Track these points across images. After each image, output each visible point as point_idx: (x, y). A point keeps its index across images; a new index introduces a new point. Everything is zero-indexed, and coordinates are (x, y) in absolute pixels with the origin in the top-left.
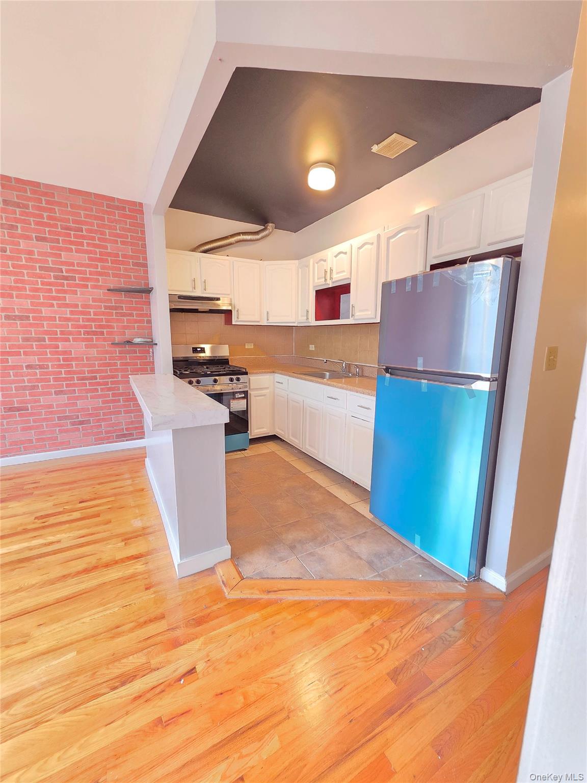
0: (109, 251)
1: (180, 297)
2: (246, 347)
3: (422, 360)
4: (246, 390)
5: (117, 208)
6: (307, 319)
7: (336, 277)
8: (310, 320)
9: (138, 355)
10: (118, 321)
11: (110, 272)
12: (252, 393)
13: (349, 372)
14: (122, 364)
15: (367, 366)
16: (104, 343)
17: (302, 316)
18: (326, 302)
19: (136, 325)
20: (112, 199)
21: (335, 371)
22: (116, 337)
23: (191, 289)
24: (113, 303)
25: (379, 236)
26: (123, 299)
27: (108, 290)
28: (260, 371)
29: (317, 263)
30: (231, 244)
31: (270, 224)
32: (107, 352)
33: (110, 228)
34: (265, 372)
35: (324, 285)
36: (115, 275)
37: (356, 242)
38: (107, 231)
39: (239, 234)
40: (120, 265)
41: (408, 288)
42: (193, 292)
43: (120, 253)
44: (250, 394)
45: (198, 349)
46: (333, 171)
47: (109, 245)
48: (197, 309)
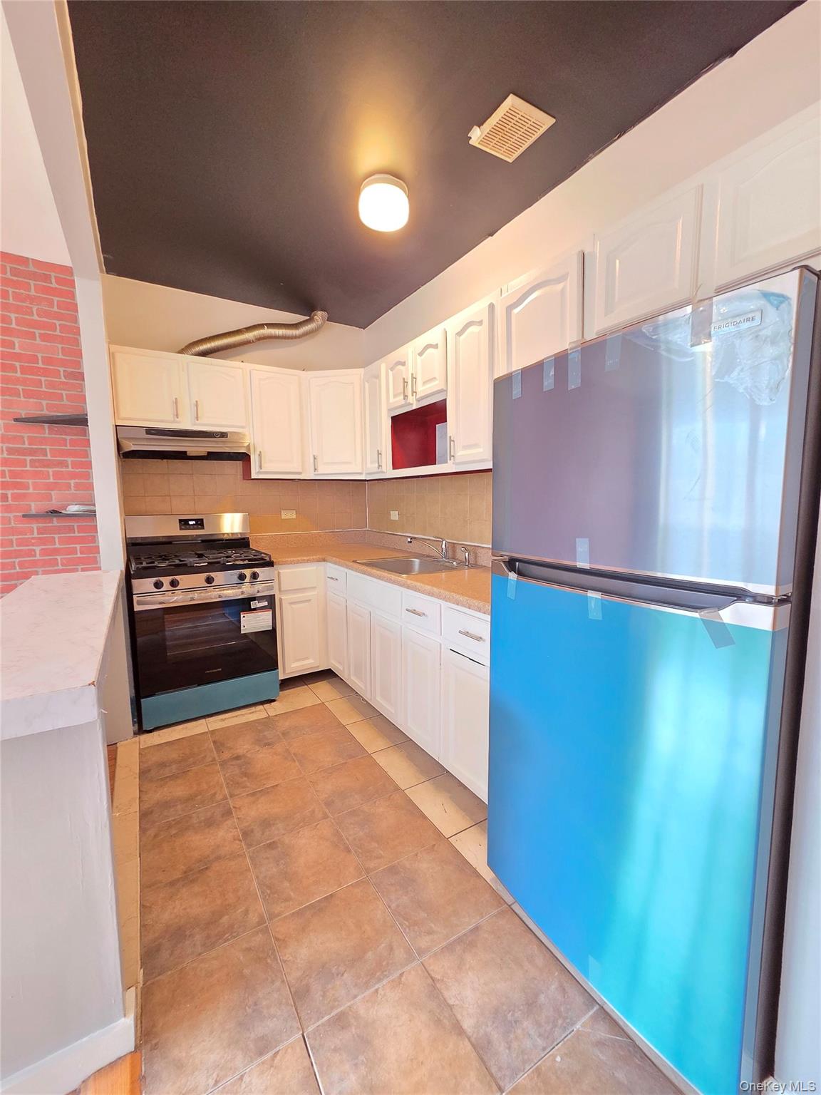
0: (17, 350)
1: (150, 431)
2: (283, 516)
3: (587, 546)
4: (271, 593)
5: (34, 276)
6: (380, 466)
7: (422, 389)
8: (384, 469)
9: (77, 534)
10: (36, 475)
11: (20, 388)
12: (283, 599)
13: (454, 558)
14: (44, 552)
15: (483, 547)
16: (9, 515)
17: (371, 463)
18: (413, 438)
19: (72, 482)
20: (23, 260)
21: (431, 557)
22: (33, 504)
23: (171, 417)
24: (26, 442)
25: (492, 307)
26: (47, 435)
27: (16, 420)
28: (299, 559)
29: (392, 369)
30: (247, 343)
31: (320, 313)
32: (14, 531)
33: (18, 310)
34: (308, 561)
35: (402, 406)
36: (28, 394)
37: (452, 324)
38: (13, 316)
39: (261, 326)
40: (39, 375)
41: (548, 383)
42: (174, 422)
43: (40, 355)
44: (281, 600)
45: (191, 523)
46: (405, 192)
47: (16, 341)
48: (186, 452)
